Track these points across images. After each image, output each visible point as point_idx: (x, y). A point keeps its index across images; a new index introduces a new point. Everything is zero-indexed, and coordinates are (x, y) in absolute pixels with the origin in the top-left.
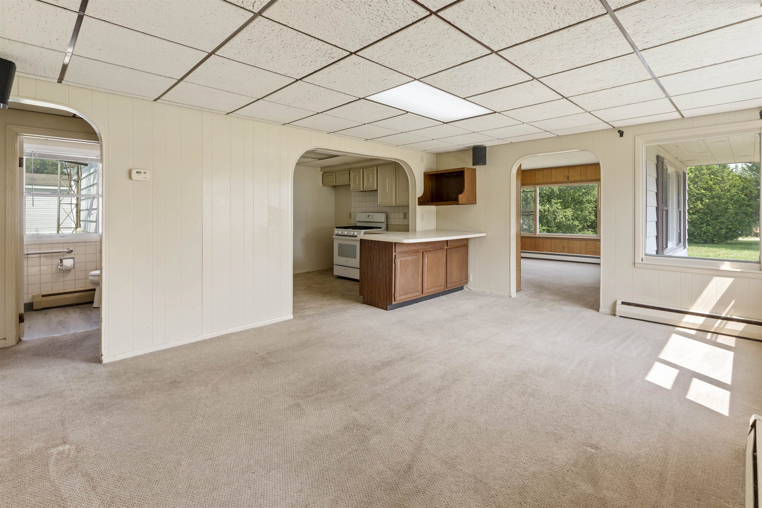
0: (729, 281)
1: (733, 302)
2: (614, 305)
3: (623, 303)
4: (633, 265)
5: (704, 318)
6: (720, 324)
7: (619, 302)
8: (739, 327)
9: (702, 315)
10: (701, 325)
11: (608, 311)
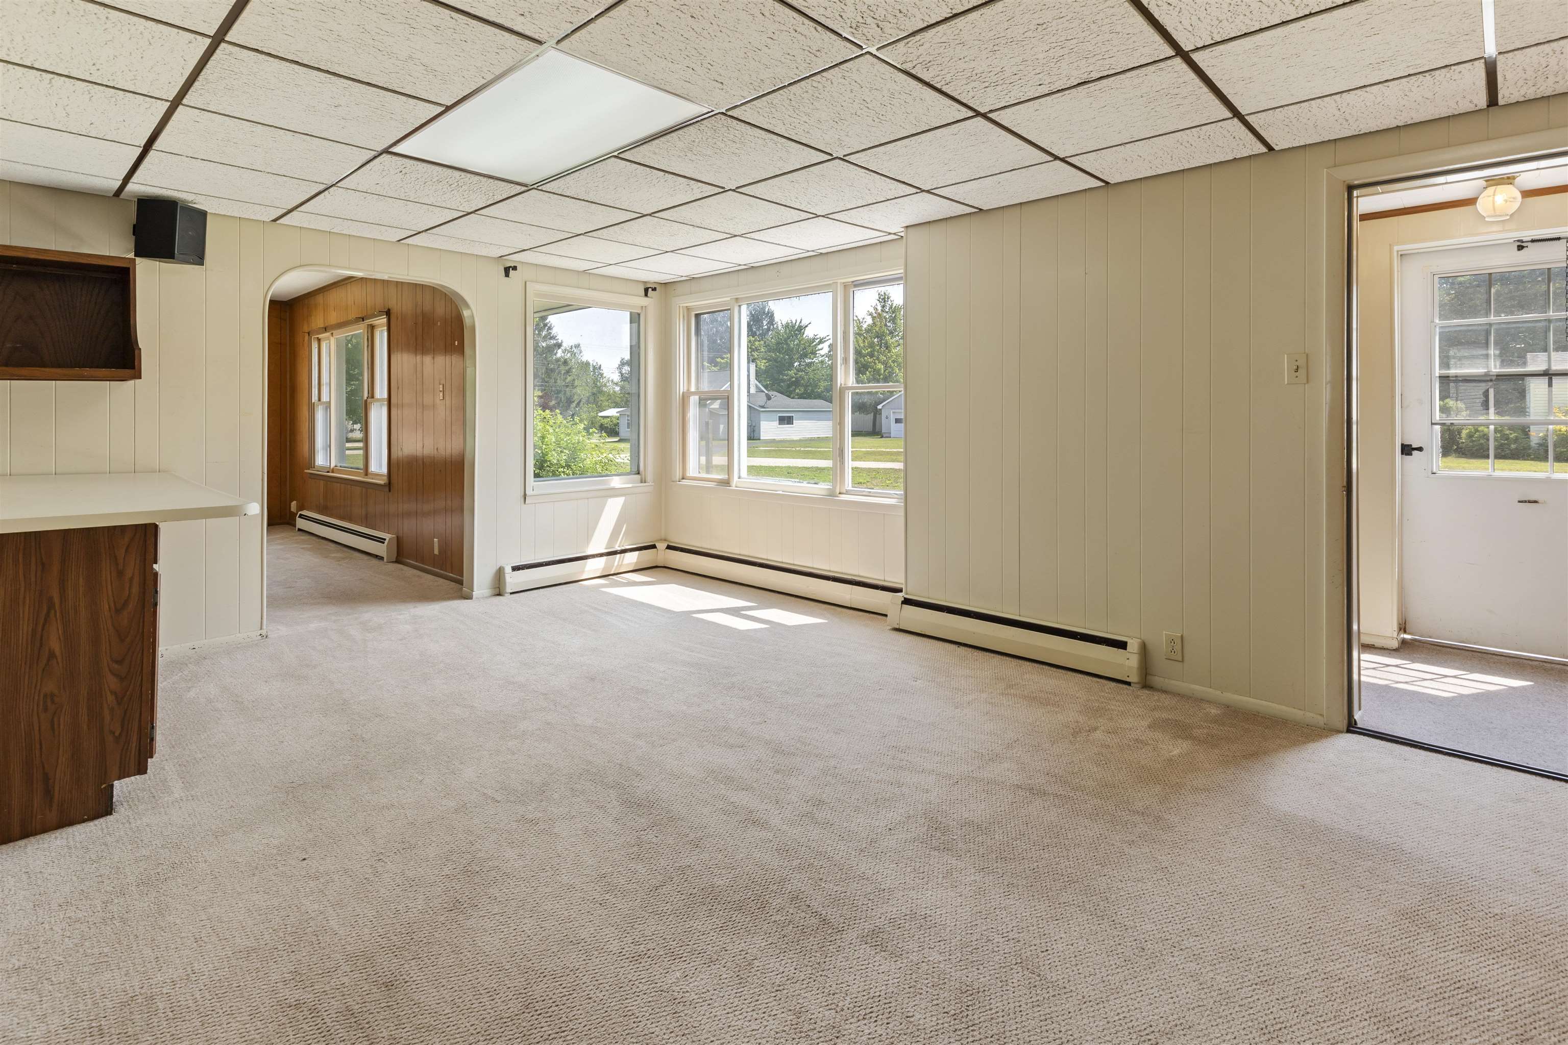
0: (620, 501)
1: (625, 526)
2: (500, 573)
3: (515, 569)
4: (523, 500)
5: (605, 558)
6: (620, 558)
7: (508, 569)
8: (632, 558)
9: (601, 555)
10: (604, 569)
11: (487, 592)
